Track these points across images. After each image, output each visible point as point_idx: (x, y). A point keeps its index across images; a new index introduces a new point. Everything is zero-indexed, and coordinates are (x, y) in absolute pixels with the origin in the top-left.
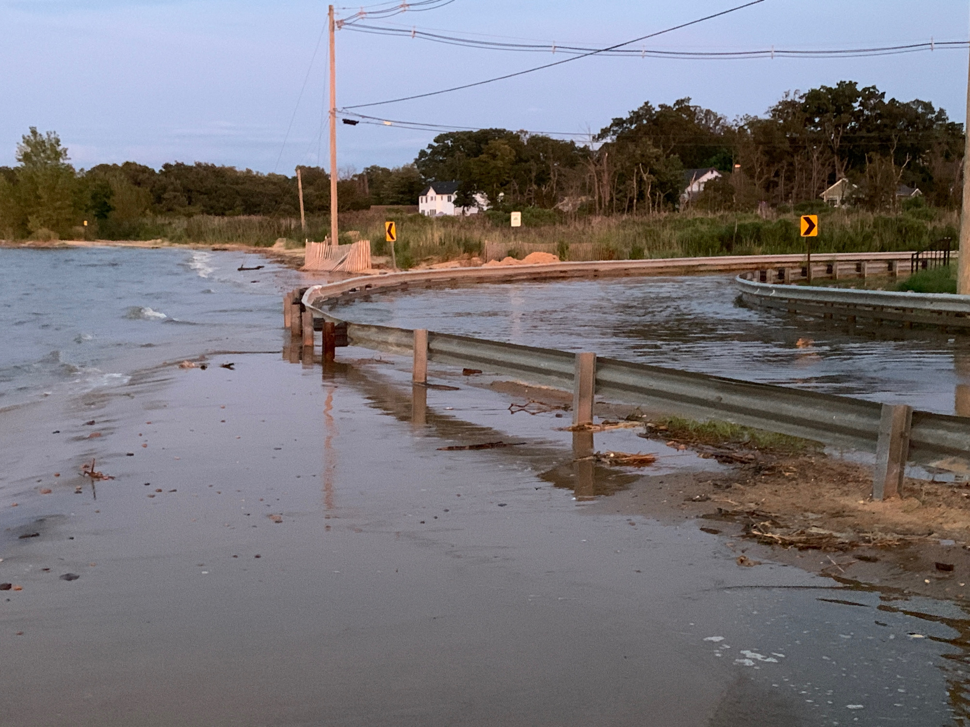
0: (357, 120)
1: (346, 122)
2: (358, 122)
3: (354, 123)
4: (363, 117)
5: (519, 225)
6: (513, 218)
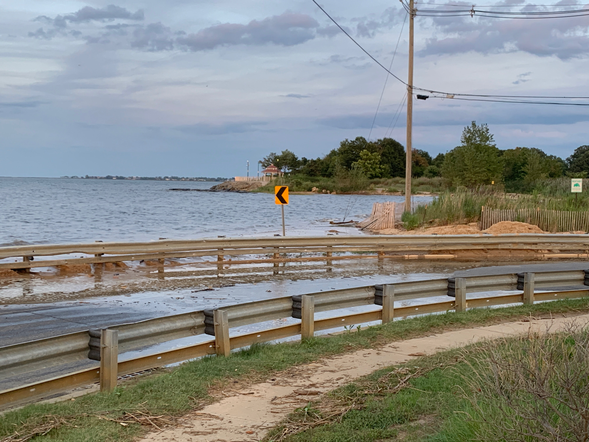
0: (427, 95)
1: (420, 97)
2: (428, 97)
3: (424, 98)
4: (432, 92)
5: (581, 191)
6: (573, 184)
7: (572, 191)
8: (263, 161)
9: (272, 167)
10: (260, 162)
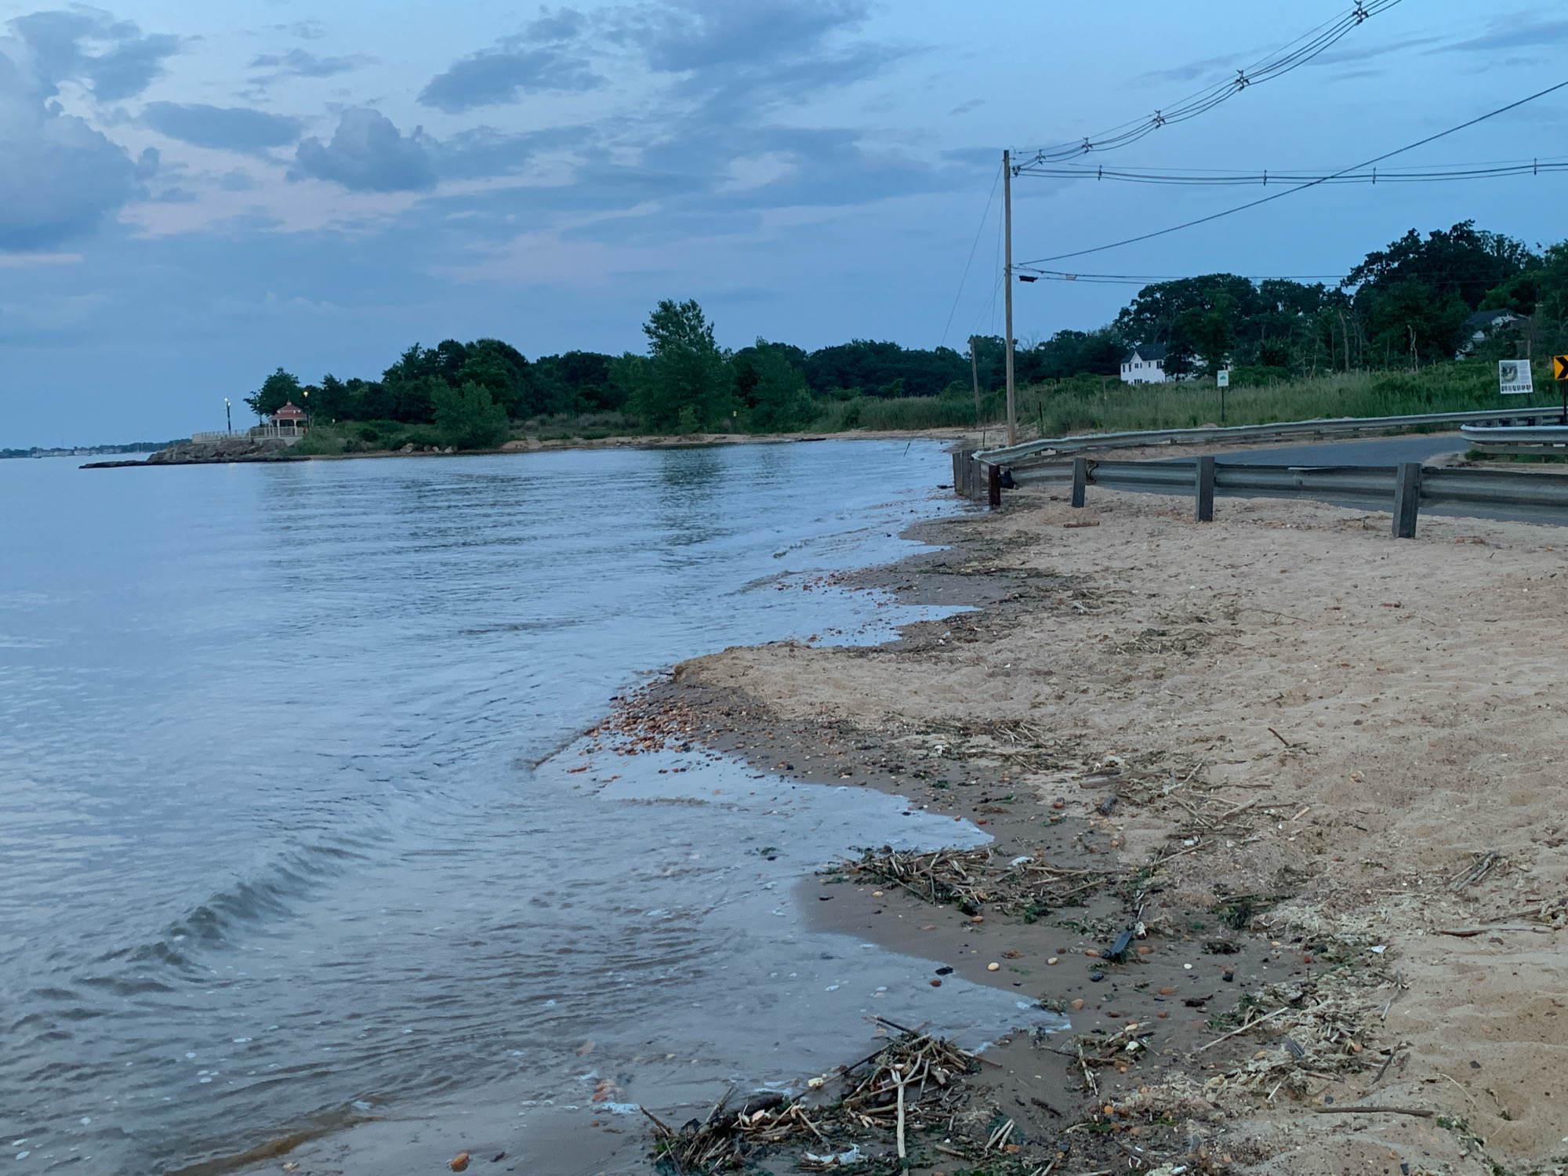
1: (1023, 278)
2: (1036, 278)
3: (1032, 279)
4: (1043, 272)
5: (1227, 384)
6: (1219, 376)
7: (1219, 385)
8: (252, 397)
9: (289, 408)
10: (248, 400)
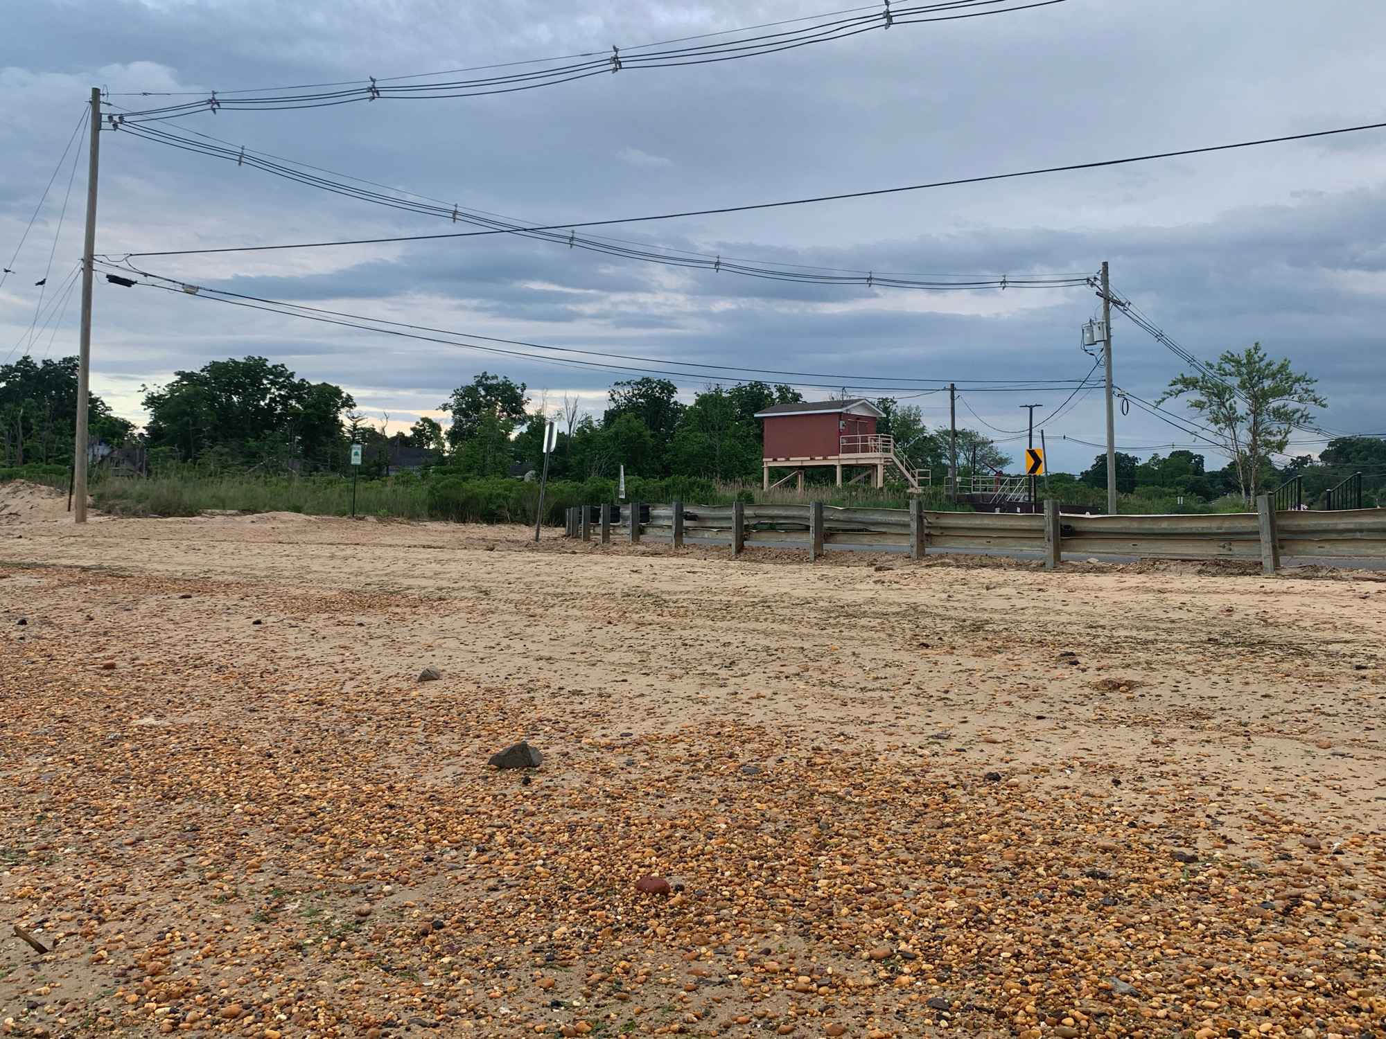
1: (113, 279)
2: (133, 283)
5: (360, 463)
7: (352, 462)
